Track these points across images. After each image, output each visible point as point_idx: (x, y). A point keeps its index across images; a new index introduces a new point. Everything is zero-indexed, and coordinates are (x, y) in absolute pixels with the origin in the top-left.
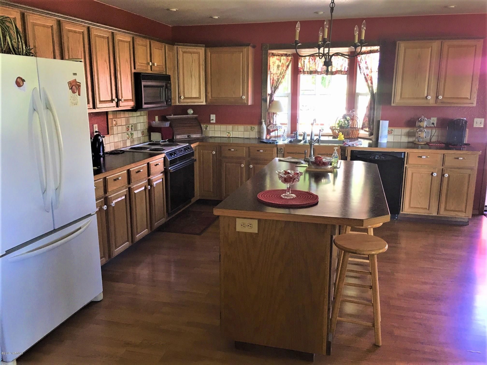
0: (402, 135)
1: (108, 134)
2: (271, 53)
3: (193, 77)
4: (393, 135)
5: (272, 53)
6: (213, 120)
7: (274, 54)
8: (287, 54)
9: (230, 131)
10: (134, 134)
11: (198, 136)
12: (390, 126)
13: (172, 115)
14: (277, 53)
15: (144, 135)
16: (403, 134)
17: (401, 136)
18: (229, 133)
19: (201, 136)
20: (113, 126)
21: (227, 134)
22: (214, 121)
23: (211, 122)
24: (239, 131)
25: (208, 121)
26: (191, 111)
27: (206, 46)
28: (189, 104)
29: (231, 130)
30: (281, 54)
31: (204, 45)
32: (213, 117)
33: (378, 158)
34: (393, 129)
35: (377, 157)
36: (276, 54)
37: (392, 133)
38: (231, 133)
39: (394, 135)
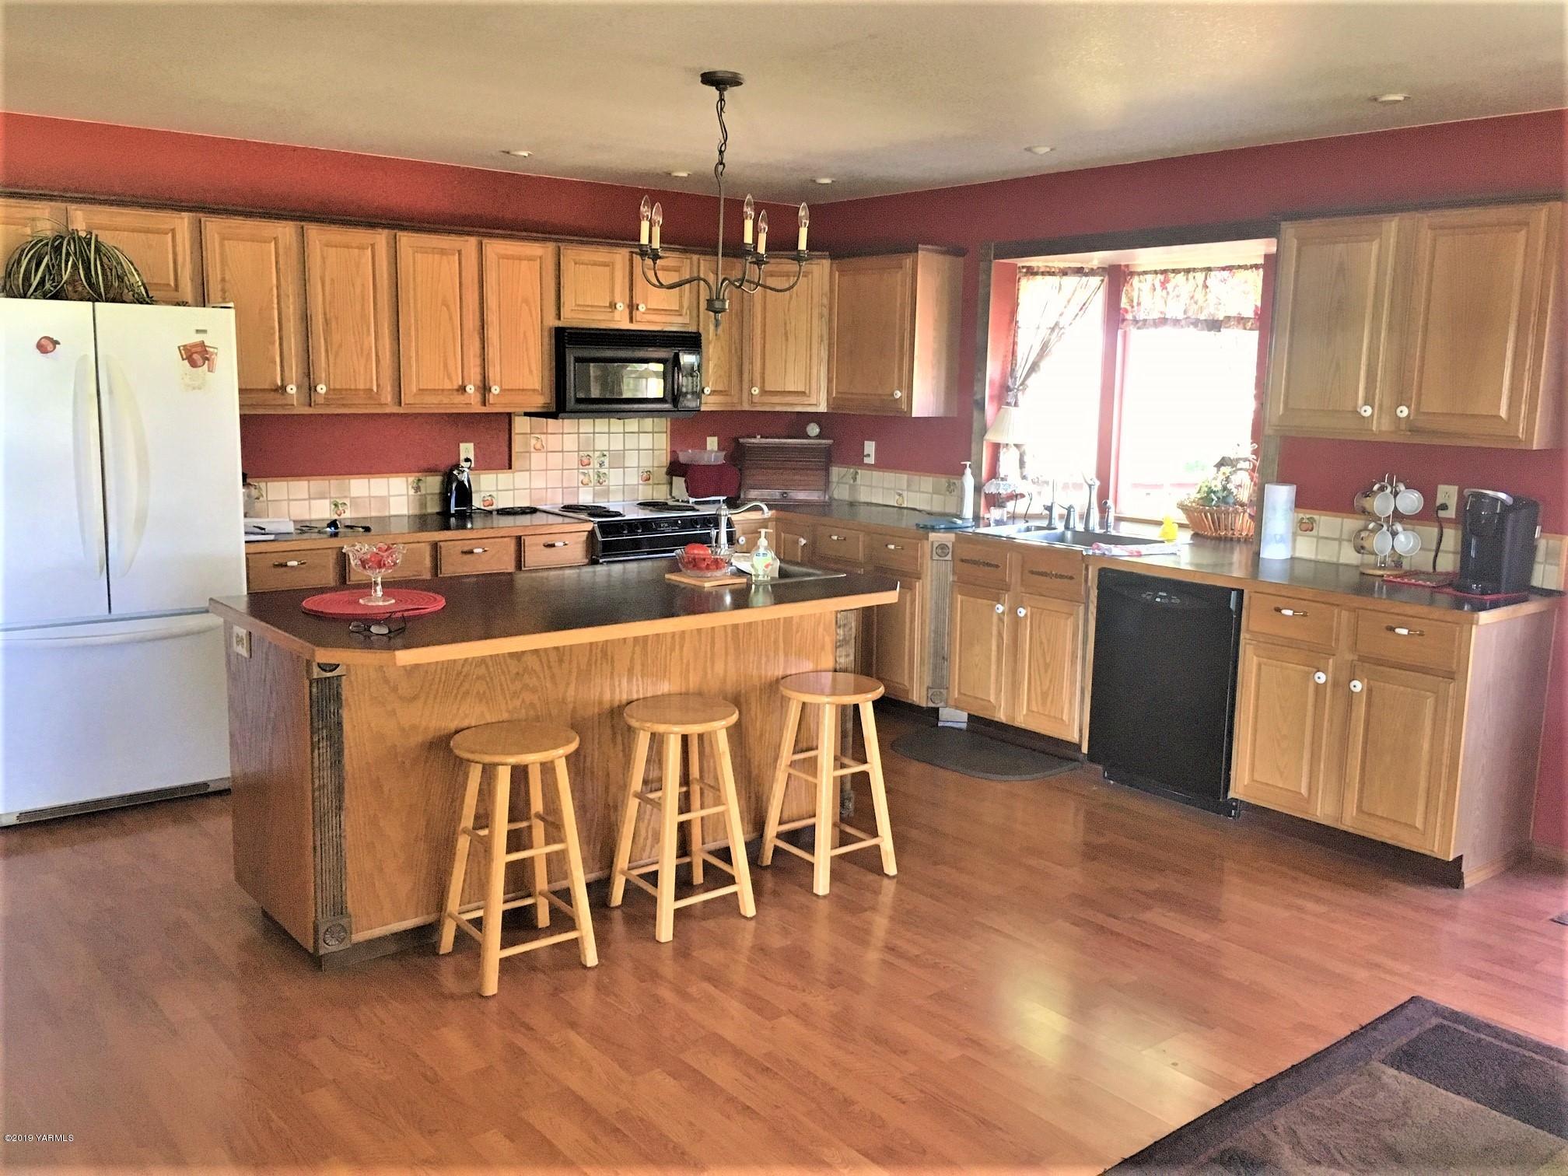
0: (1344, 540)
1: (510, 468)
2: (1023, 267)
3: (791, 339)
4: (1313, 536)
5: (1029, 268)
6: (869, 455)
7: (1035, 270)
8: (1082, 268)
9: (902, 490)
10: (612, 477)
11: (813, 496)
12: (1300, 503)
13: (759, 437)
14: (1047, 266)
15: (651, 482)
16: (1345, 536)
17: (1340, 545)
18: (900, 495)
19: (822, 498)
20: (530, 452)
21: (897, 497)
22: (871, 460)
23: (866, 460)
24: (923, 492)
25: (856, 459)
26: (813, 429)
27: (834, 257)
28: (778, 409)
29: (905, 487)
30: (1060, 269)
31: (828, 253)
32: (870, 447)
33: (1163, 601)
34: (1316, 517)
35: (1161, 597)
36: (1041, 270)
37: (1312, 530)
38: (905, 494)
39: (1319, 538)
